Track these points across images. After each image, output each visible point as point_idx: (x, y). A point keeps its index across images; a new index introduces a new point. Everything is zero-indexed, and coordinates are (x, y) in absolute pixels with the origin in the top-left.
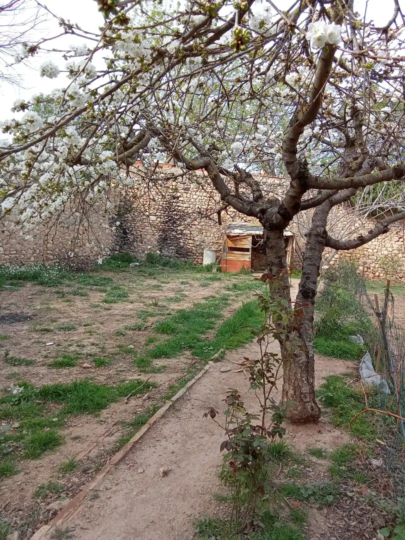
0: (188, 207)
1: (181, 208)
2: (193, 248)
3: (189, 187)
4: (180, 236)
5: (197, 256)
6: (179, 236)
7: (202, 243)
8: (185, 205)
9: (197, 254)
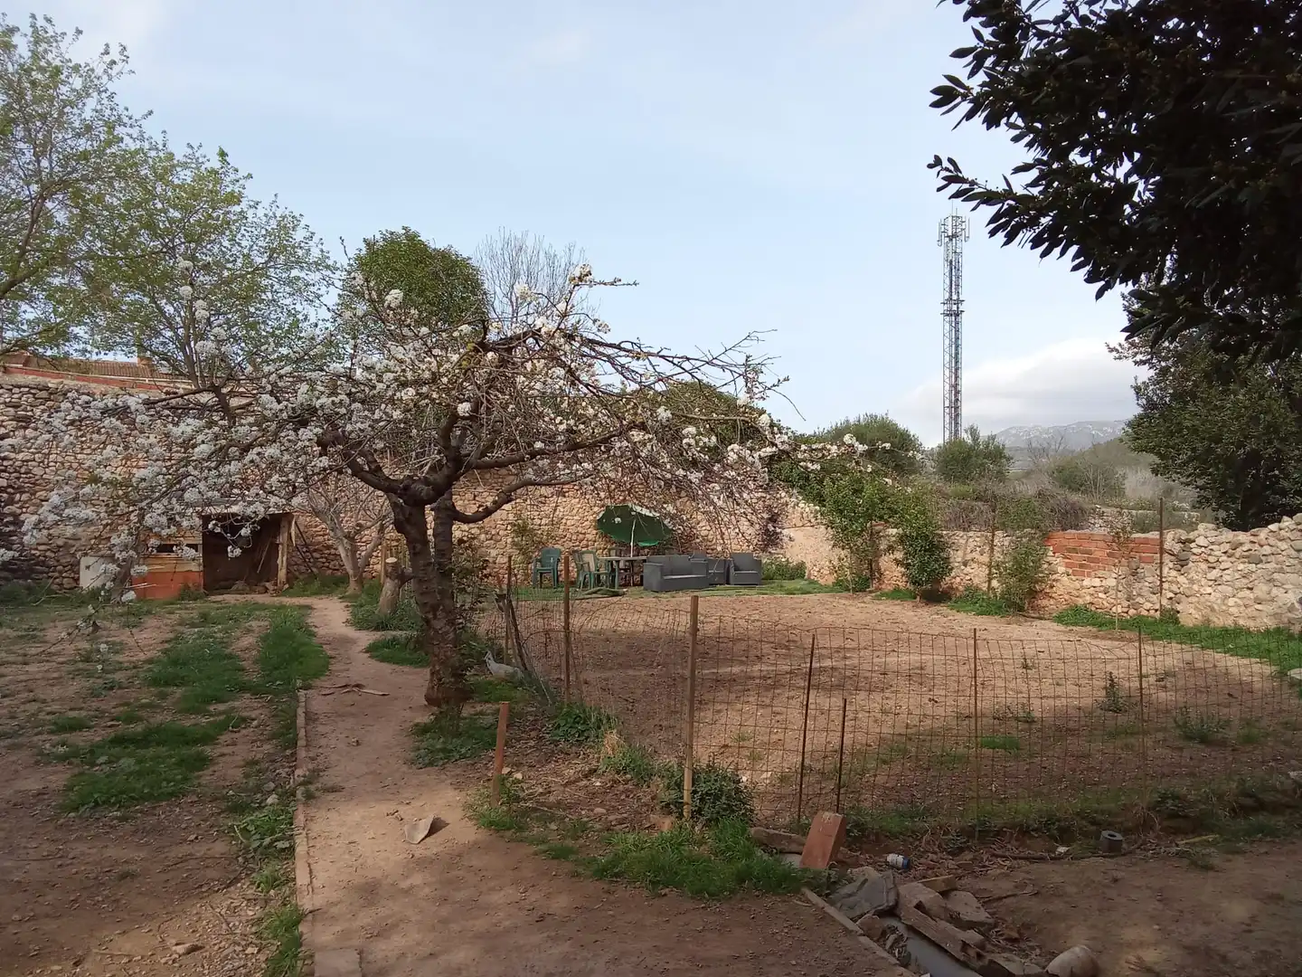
0: (27, 461)
1: (11, 462)
2: (48, 554)
3: (30, 413)
4: (12, 528)
5: (60, 572)
6: (8, 529)
7: (70, 542)
8: (20, 456)
9: (60, 568)
